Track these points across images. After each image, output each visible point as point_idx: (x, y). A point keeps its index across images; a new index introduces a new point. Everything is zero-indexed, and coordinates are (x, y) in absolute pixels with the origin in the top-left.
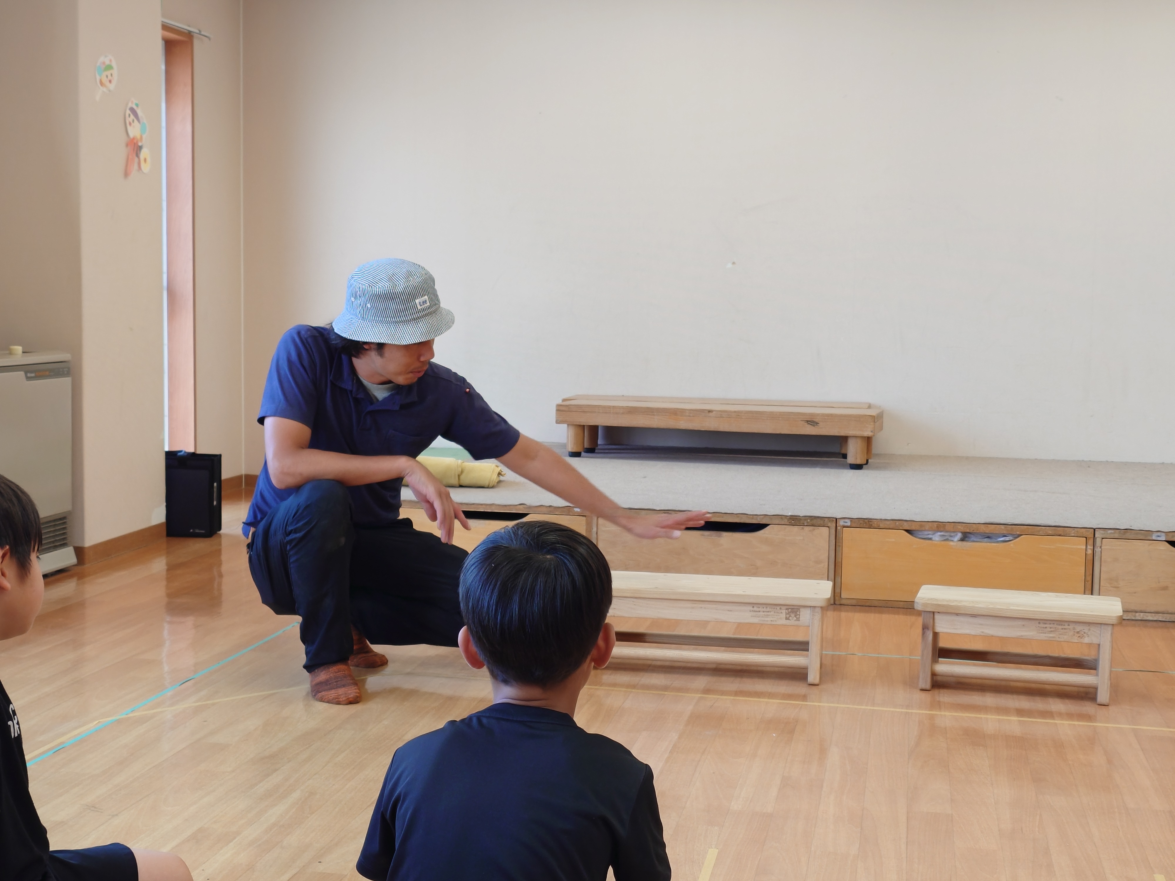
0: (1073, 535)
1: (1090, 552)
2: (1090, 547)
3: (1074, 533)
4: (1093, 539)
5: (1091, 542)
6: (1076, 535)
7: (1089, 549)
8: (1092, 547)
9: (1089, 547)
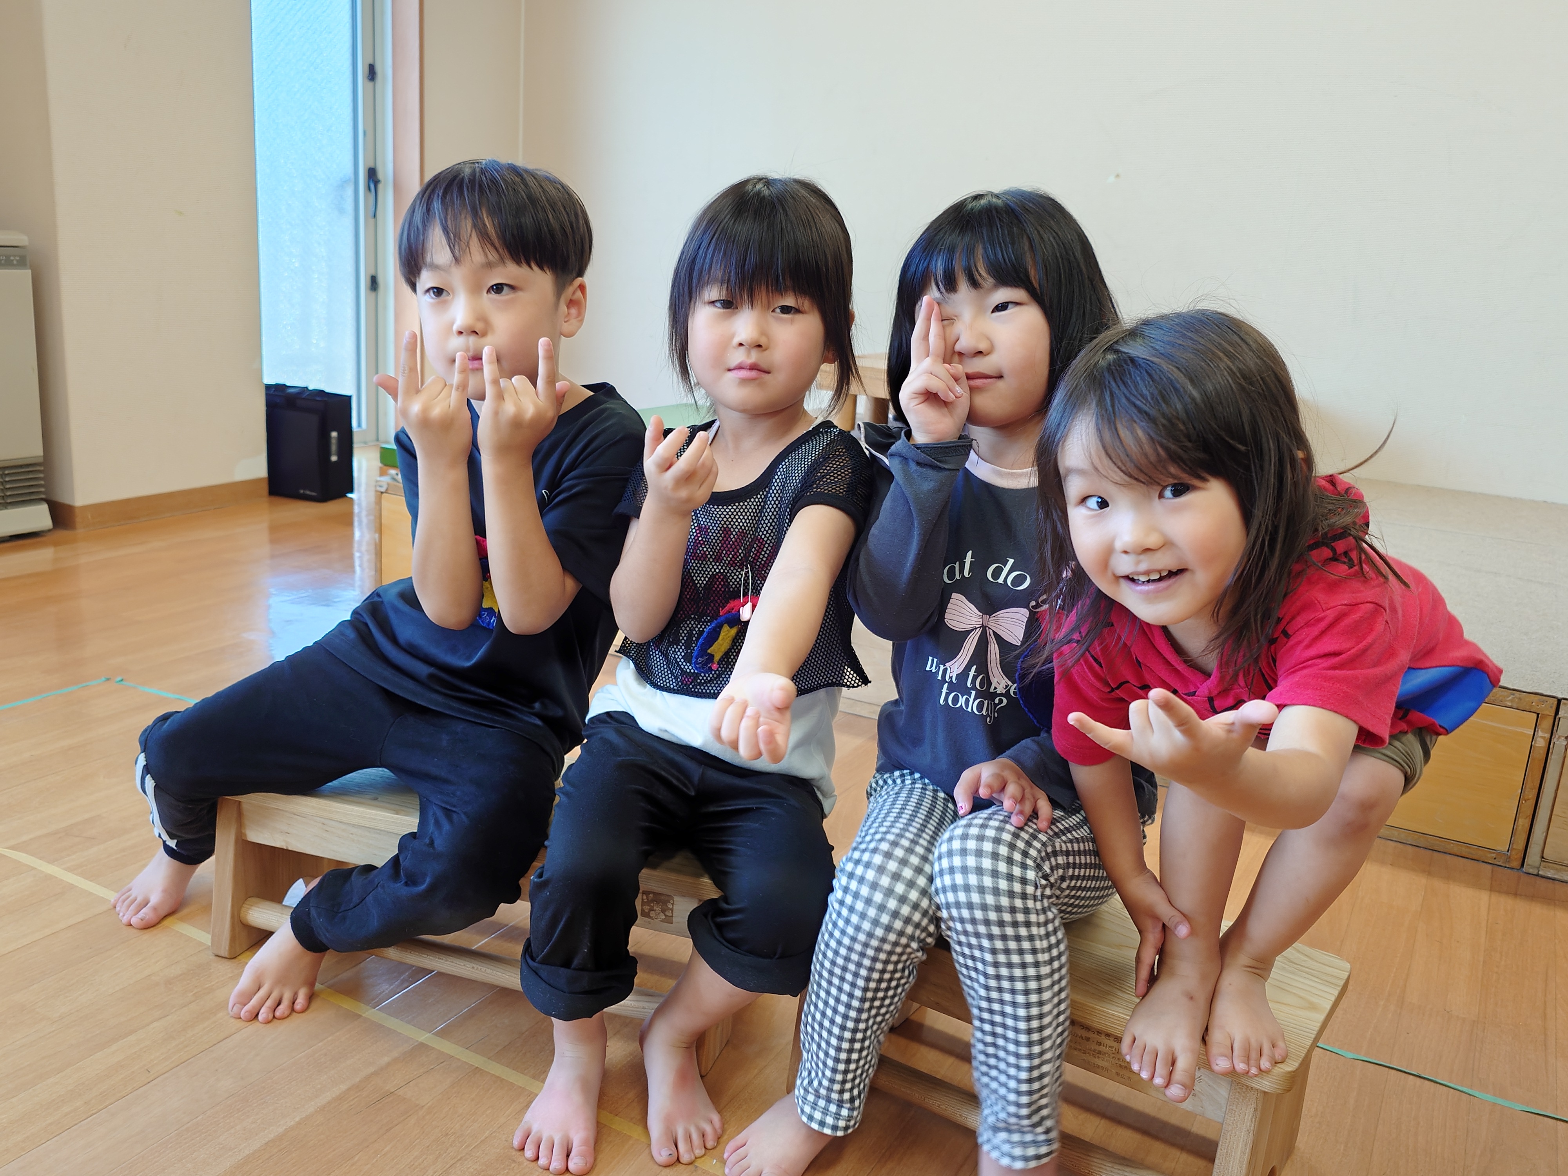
0: (1509, 704)
1: (1541, 743)
2: (1542, 736)
3: (1511, 701)
4: (1553, 718)
5: (1547, 723)
6: (1515, 705)
7: (1541, 737)
8: (1548, 736)
9: (1540, 733)
